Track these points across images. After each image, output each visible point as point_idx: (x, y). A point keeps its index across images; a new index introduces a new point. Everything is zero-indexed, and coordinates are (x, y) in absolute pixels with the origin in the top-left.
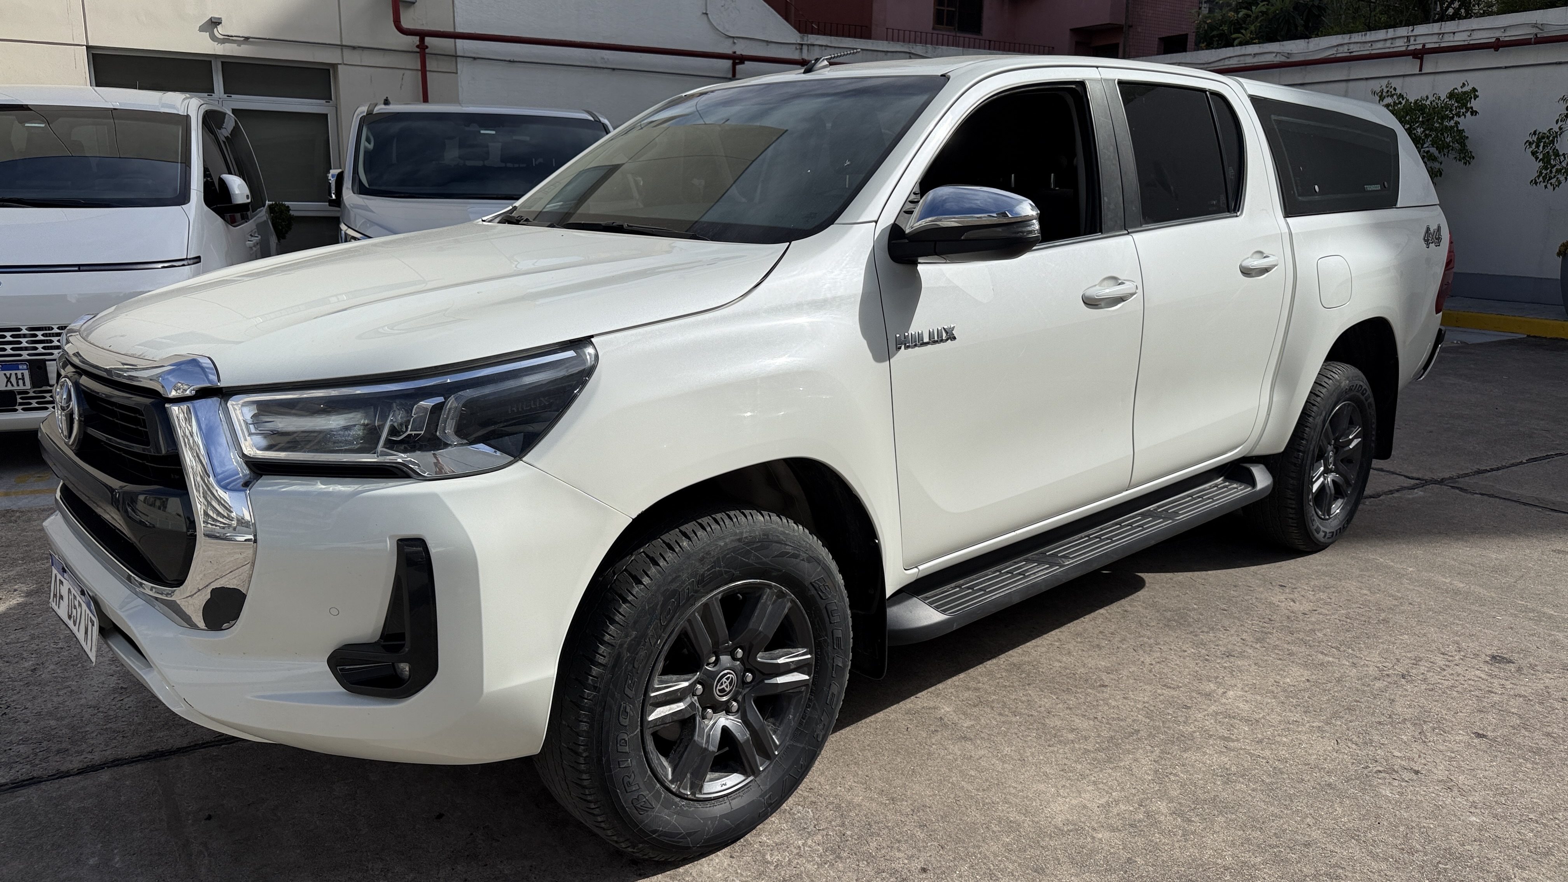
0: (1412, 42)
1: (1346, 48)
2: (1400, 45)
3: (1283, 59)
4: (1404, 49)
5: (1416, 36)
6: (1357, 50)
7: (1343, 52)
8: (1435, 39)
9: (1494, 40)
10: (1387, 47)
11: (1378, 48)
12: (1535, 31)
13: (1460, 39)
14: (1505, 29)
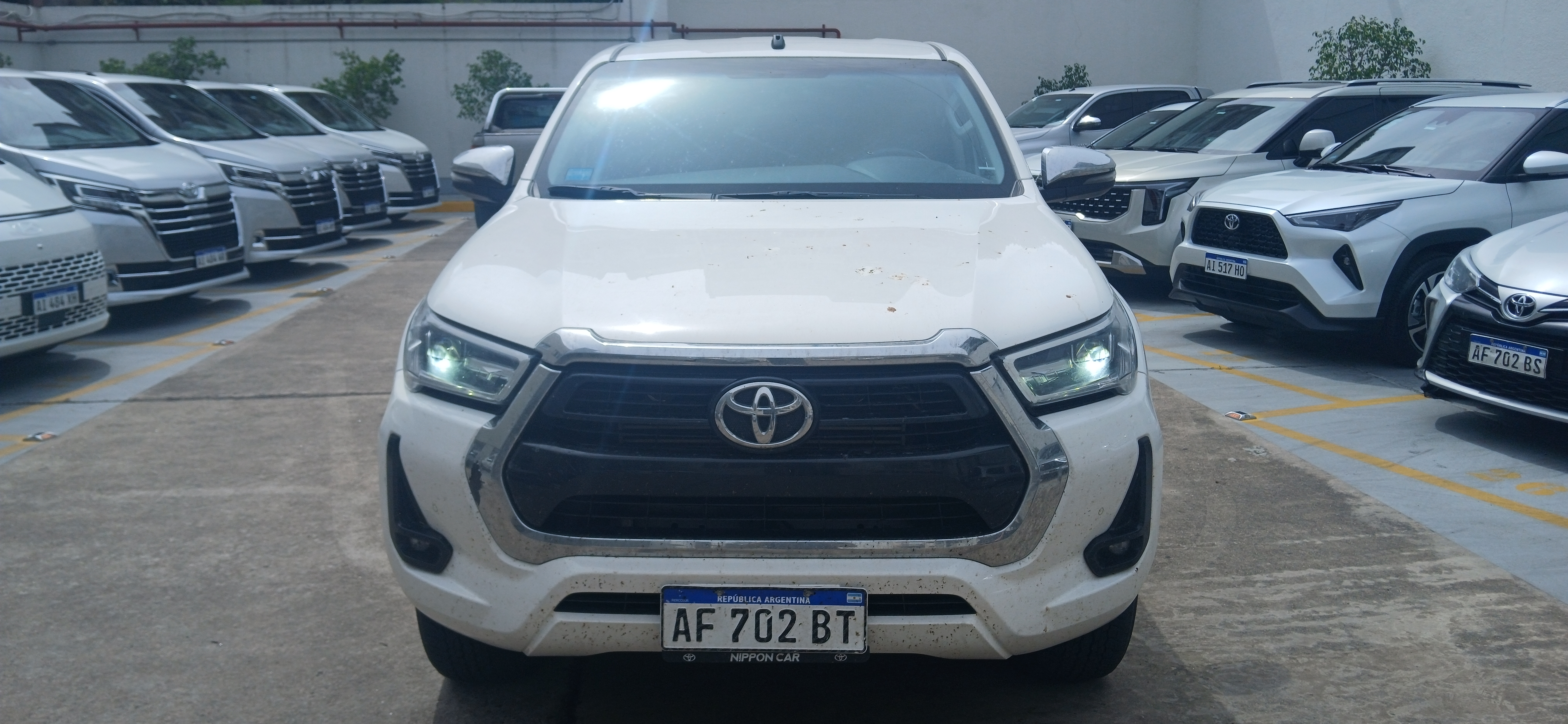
0: (331, 16)
1: (278, 17)
2: (322, 18)
3: (224, 20)
4: (325, 21)
5: (334, 13)
6: (288, 19)
7: (277, 19)
8: (348, 16)
9: (392, 21)
10: (312, 19)
11: (305, 19)
12: (417, 18)
13: (367, 18)
14: (396, 14)
